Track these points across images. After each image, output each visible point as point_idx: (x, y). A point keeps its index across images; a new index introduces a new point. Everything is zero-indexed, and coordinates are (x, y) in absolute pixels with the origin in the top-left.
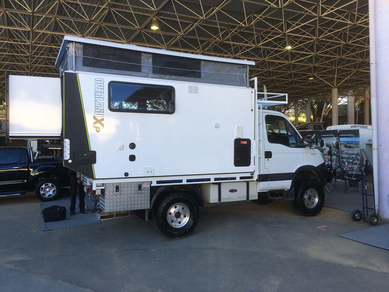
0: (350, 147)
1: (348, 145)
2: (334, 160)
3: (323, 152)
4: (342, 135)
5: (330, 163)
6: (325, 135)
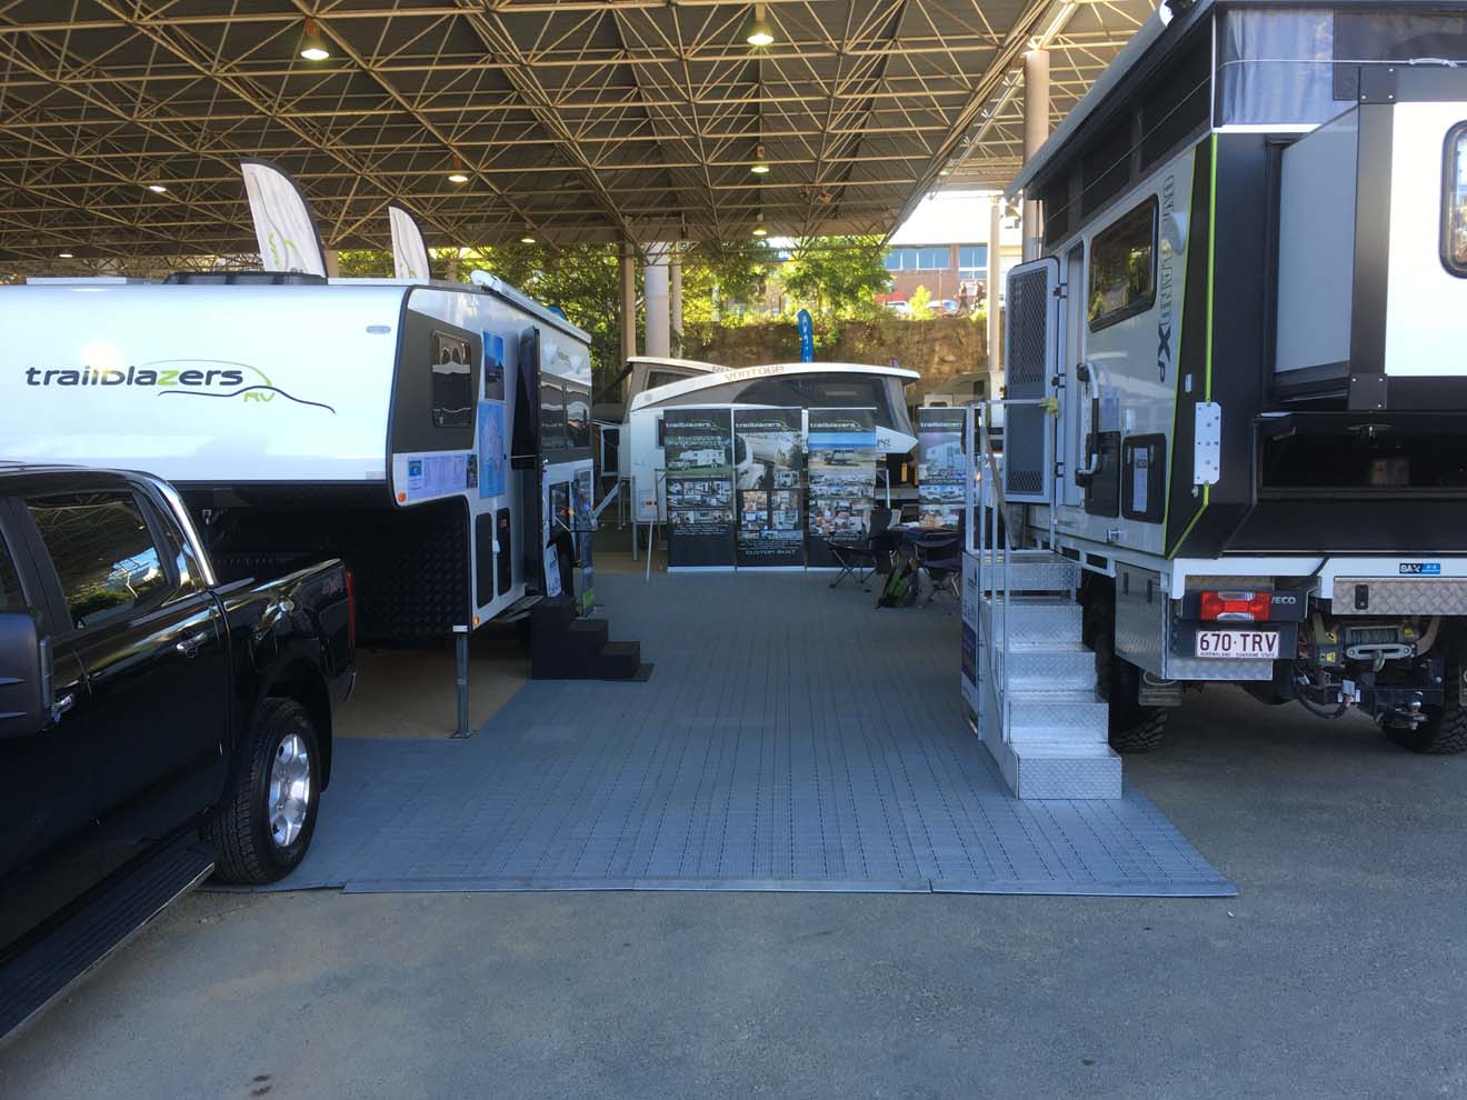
0: (843, 462)
1: (838, 456)
2: (780, 505)
3: (741, 481)
4: (820, 425)
5: (764, 514)
6: (752, 425)
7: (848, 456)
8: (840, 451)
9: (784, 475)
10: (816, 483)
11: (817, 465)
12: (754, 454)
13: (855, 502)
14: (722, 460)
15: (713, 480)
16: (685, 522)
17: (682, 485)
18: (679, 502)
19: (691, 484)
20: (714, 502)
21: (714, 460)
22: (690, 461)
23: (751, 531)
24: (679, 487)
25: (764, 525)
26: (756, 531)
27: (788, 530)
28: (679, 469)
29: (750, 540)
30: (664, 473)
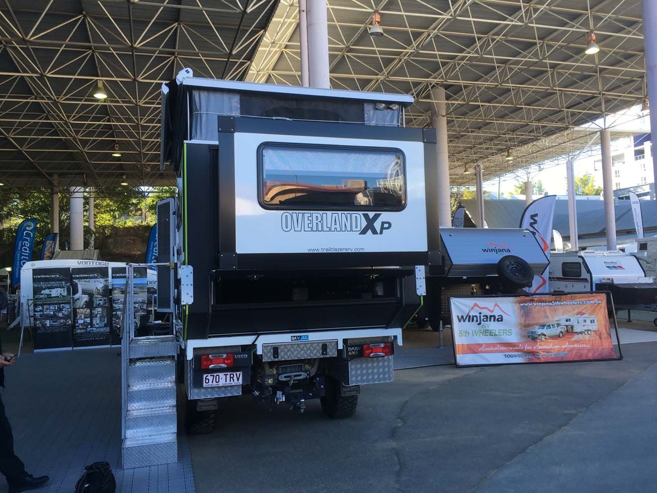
2: (97, 315)
3: (75, 305)
4: (117, 275)
5: (88, 320)
6: (81, 276)
9: (99, 300)
10: (116, 303)
11: (116, 294)
12: (82, 290)
14: (65, 293)
15: (60, 304)
16: (44, 326)
17: (43, 307)
18: (41, 316)
19: (48, 307)
20: (60, 315)
21: (61, 294)
22: (48, 295)
23: (81, 329)
24: (41, 308)
25: (88, 325)
26: (84, 329)
27: (101, 327)
28: (42, 299)
29: (81, 333)
30: (32, 301)
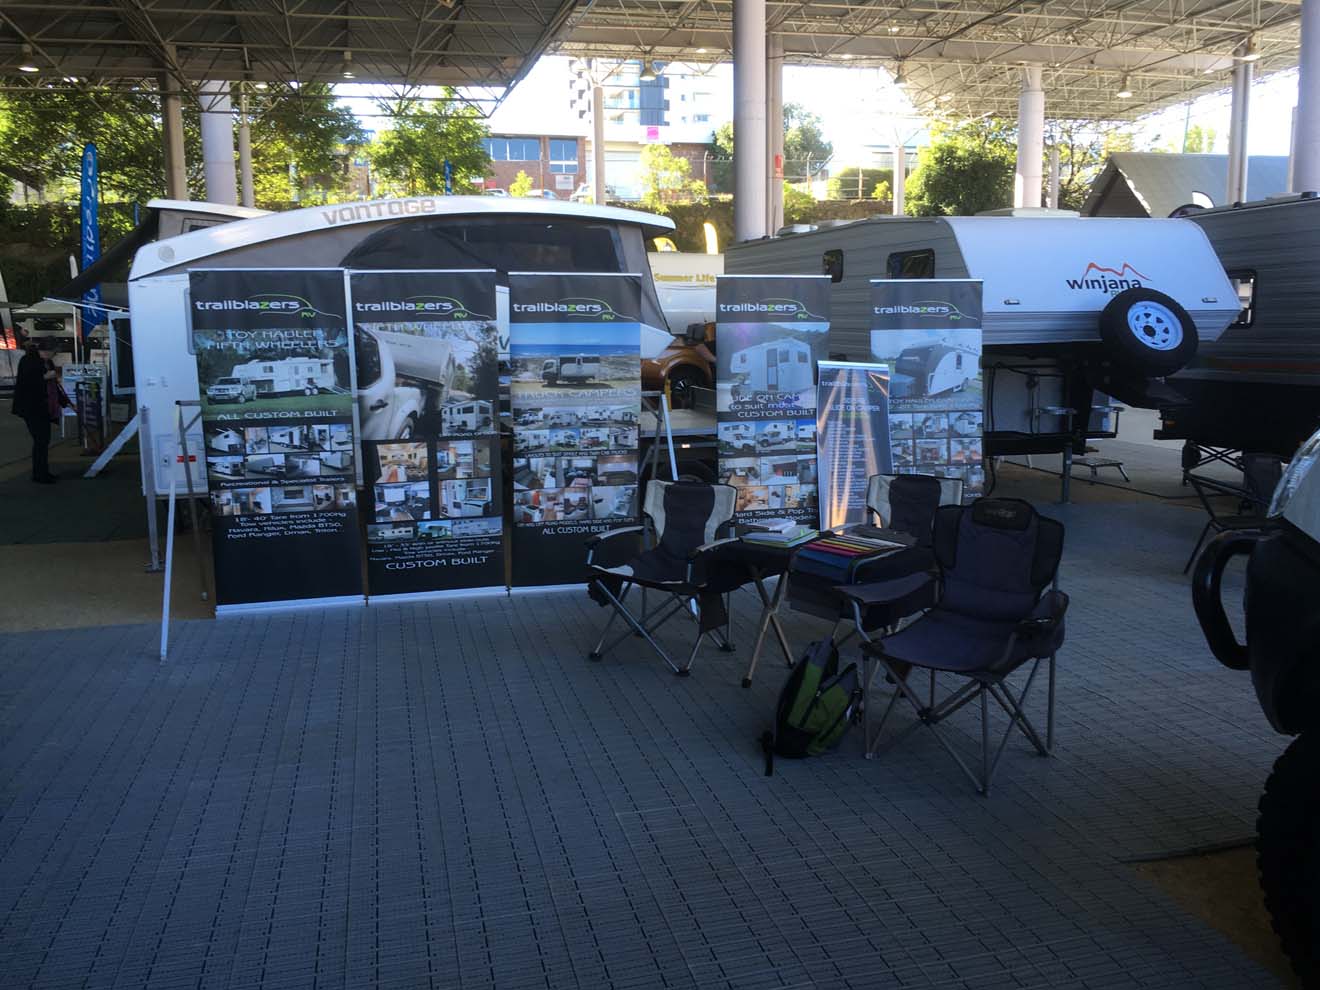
0: (579, 382)
1: (569, 370)
2: (454, 470)
3: (371, 425)
5: (422, 489)
6: (391, 306)
7: (587, 369)
8: (571, 360)
9: (460, 409)
10: (526, 423)
11: (528, 389)
12: (398, 367)
13: (602, 458)
14: (328, 380)
15: (310, 422)
16: (250, 512)
17: (242, 434)
18: (236, 470)
19: (261, 432)
20: (313, 467)
21: (310, 381)
22: (258, 384)
23: (396, 524)
24: (233, 438)
25: (423, 510)
26: (406, 523)
27: (472, 518)
28: (235, 400)
29: (396, 542)
30: (198, 409)
